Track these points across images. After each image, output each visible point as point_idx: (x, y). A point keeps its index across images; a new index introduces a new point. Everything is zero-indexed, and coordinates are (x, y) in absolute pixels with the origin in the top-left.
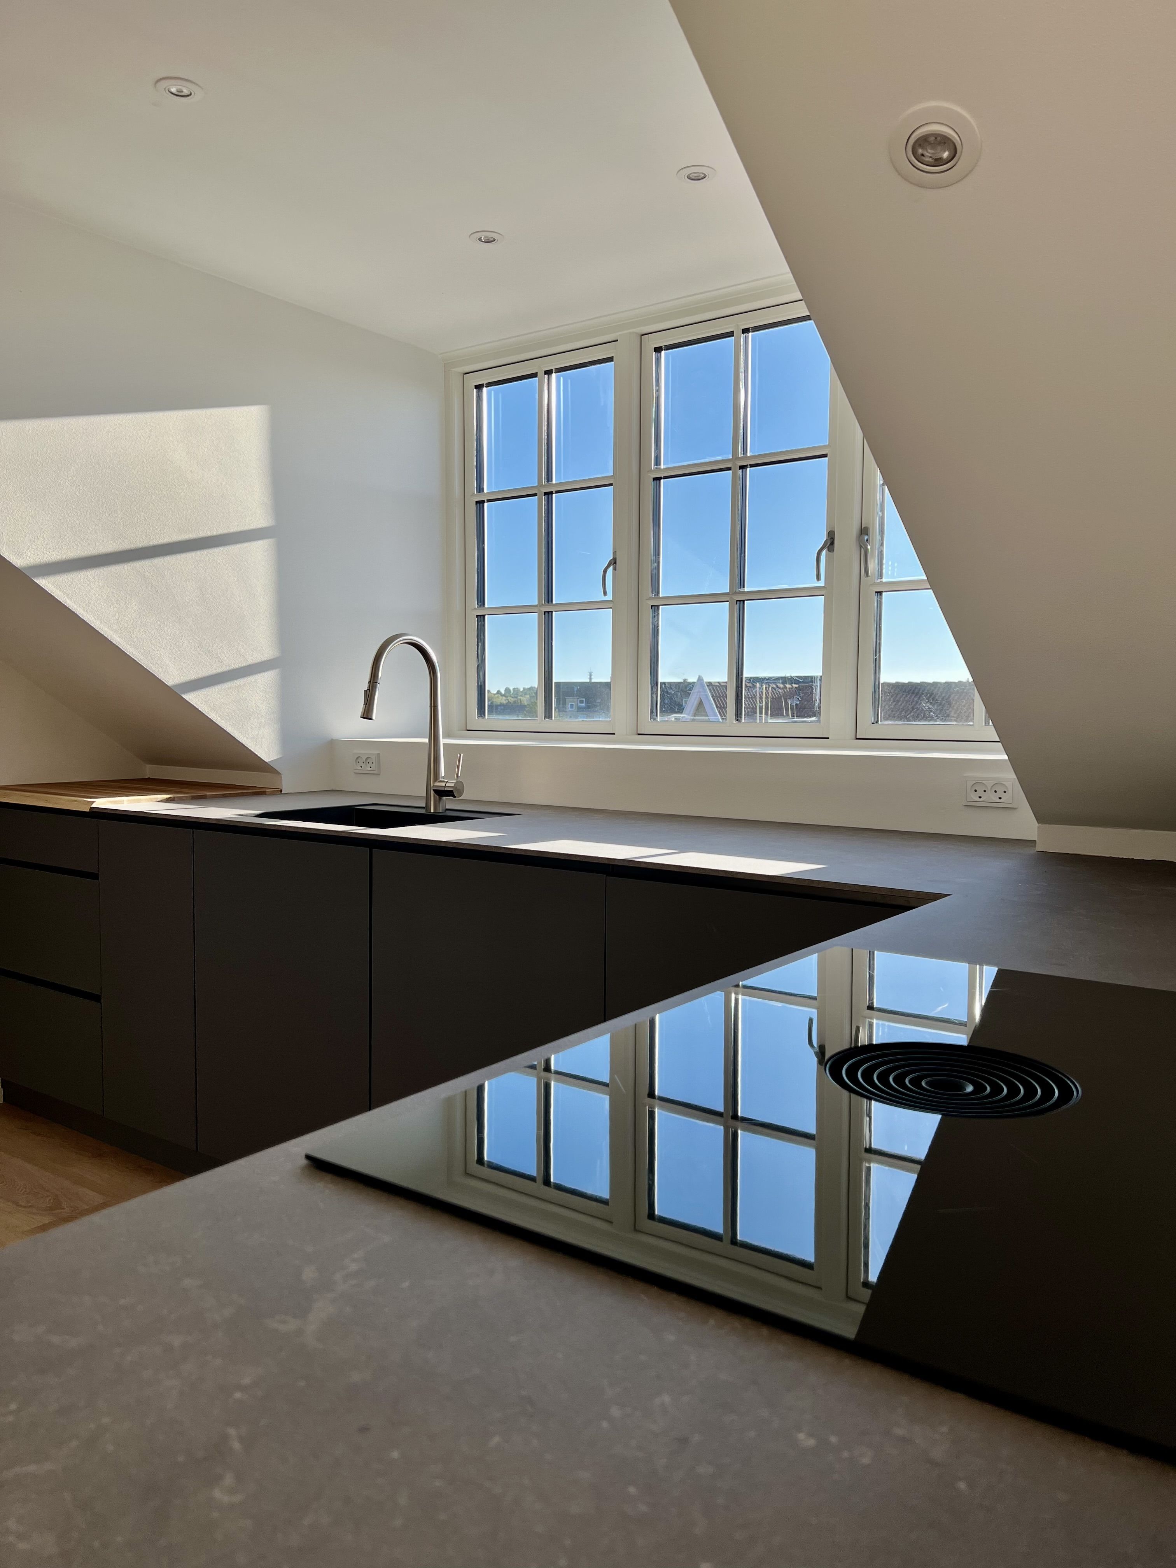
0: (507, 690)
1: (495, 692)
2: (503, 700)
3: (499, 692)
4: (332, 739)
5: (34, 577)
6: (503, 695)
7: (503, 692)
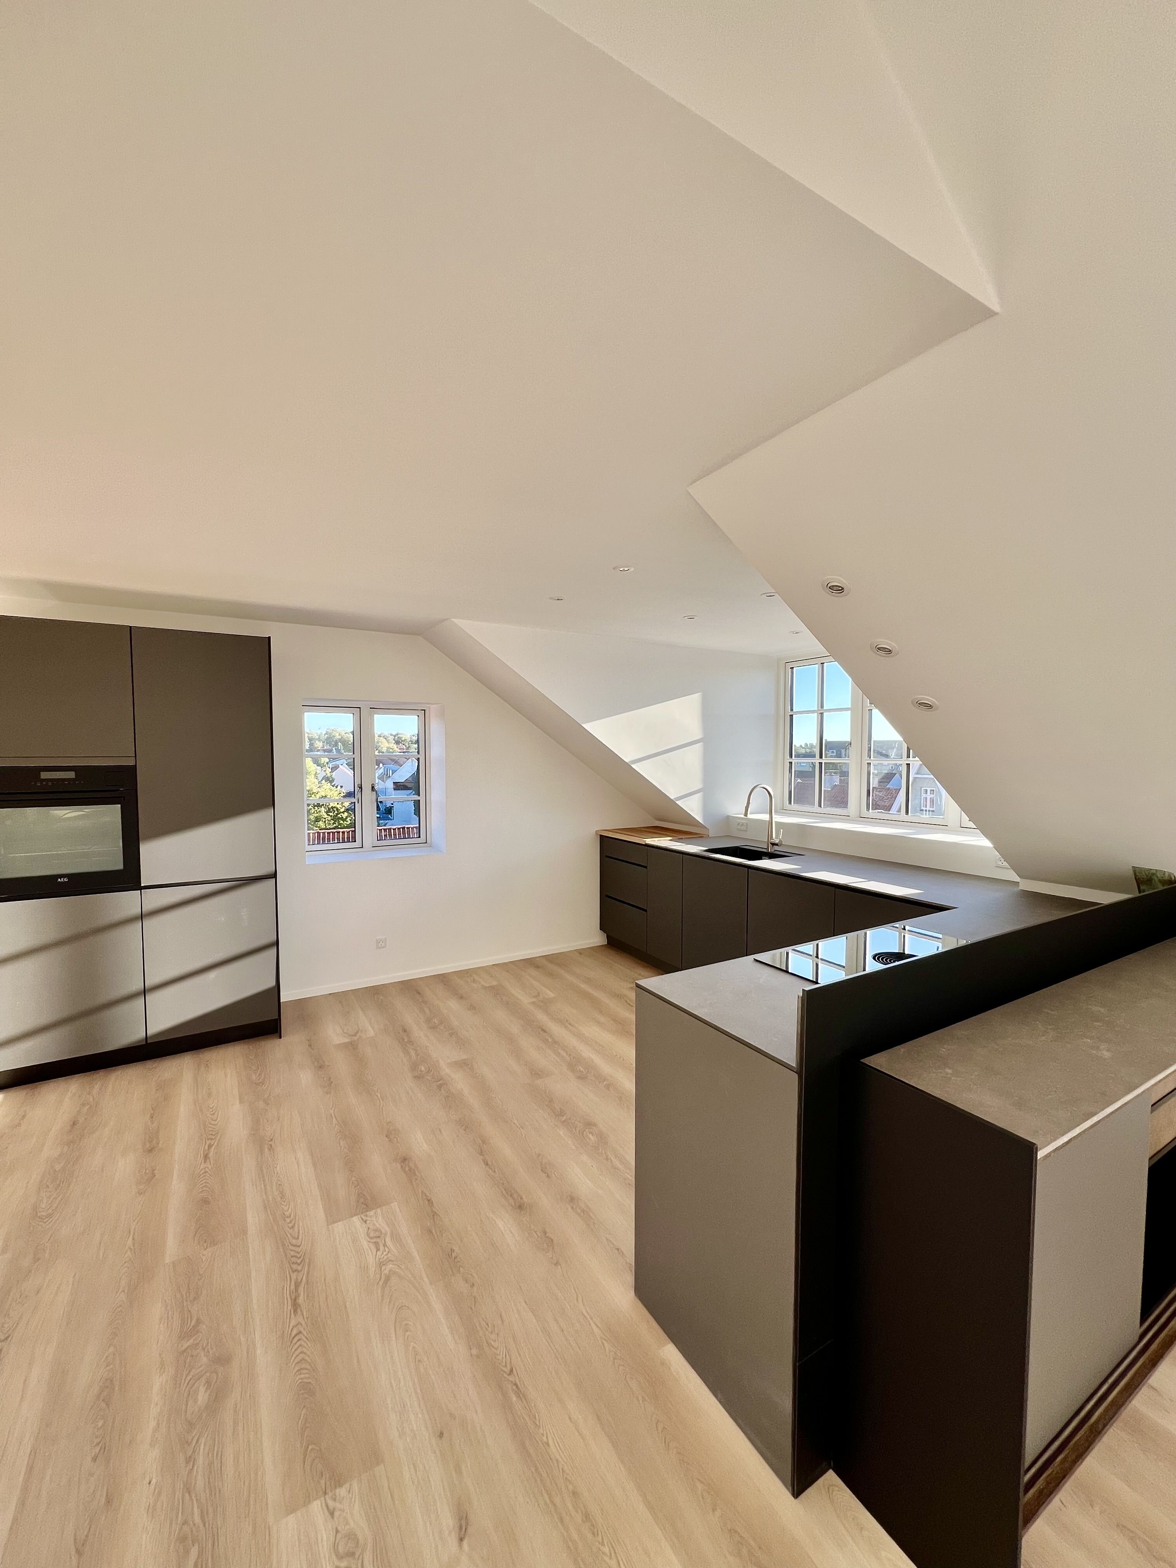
0: (806, 745)
1: (799, 746)
2: (803, 751)
3: (801, 746)
4: (728, 817)
5: (632, 764)
6: (803, 748)
7: (803, 746)
